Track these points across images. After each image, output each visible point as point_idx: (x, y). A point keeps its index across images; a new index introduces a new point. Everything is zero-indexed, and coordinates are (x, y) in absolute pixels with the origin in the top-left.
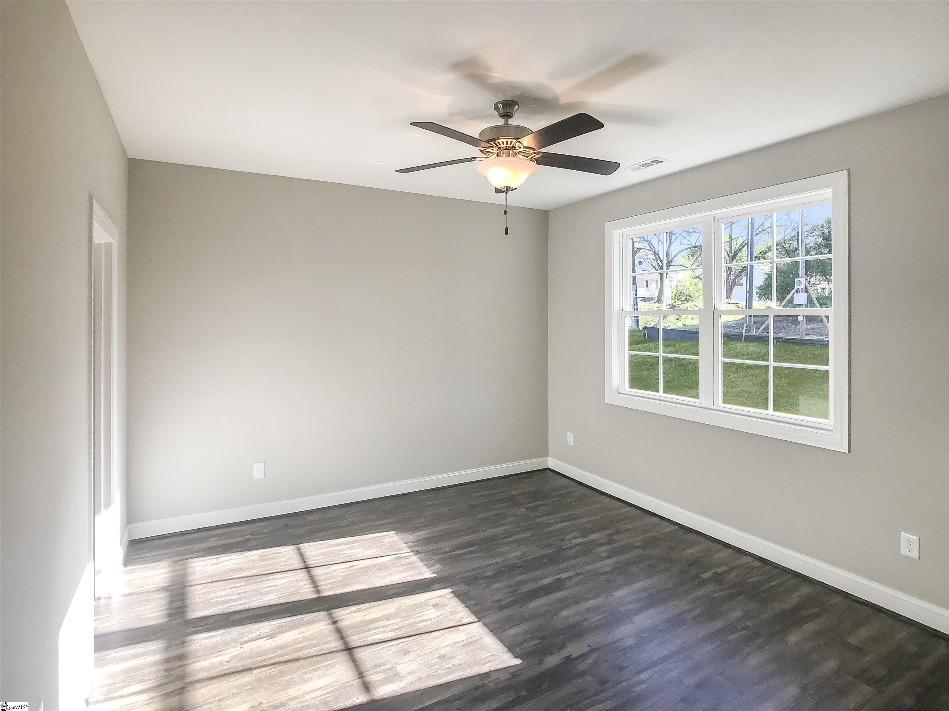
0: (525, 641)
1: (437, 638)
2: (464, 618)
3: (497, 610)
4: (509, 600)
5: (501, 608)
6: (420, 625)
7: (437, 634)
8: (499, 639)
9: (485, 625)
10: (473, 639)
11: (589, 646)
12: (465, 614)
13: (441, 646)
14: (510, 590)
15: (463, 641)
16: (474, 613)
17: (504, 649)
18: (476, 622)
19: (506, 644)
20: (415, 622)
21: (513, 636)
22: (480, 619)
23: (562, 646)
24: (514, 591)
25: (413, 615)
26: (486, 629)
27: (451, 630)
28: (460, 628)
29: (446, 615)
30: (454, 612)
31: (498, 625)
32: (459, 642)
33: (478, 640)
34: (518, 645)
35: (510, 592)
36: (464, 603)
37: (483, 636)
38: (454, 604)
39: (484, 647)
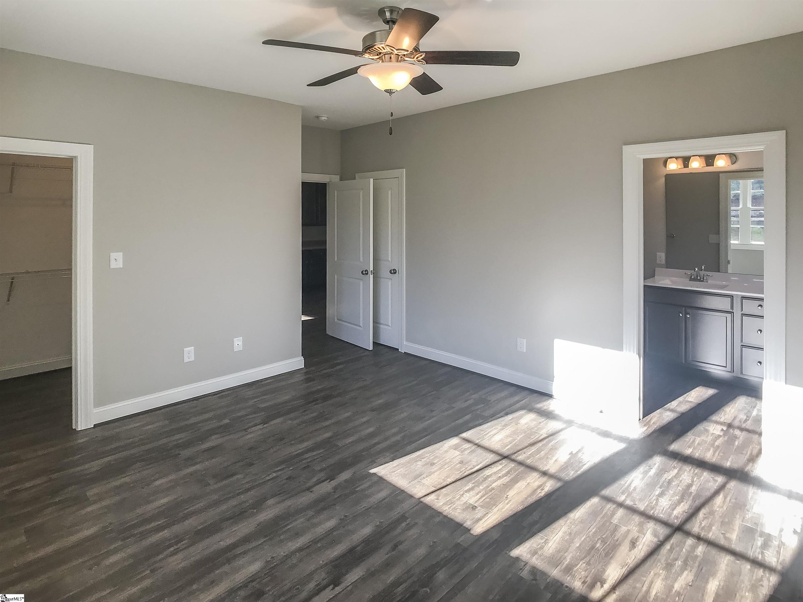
0: (370, 487)
1: (448, 477)
2: (436, 499)
3: (407, 515)
4: (399, 530)
5: (403, 518)
6: (470, 485)
7: (449, 480)
8: (394, 486)
9: (411, 496)
10: (416, 481)
11: (311, 492)
12: (437, 504)
13: (439, 471)
14: (401, 547)
15: (424, 478)
16: (428, 507)
17: (385, 478)
18: (422, 497)
19: (386, 482)
20: (478, 486)
21: (382, 490)
22: (419, 501)
23: (335, 489)
24: (396, 546)
25: (486, 493)
26: (408, 492)
27: (439, 486)
28: (434, 489)
29: (455, 499)
30: (450, 504)
31: (399, 497)
32: (427, 476)
33: (411, 481)
34: (376, 483)
35: (401, 543)
36: (445, 517)
37: (409, 485)
38: (456, 514)
39: (404, 476)
